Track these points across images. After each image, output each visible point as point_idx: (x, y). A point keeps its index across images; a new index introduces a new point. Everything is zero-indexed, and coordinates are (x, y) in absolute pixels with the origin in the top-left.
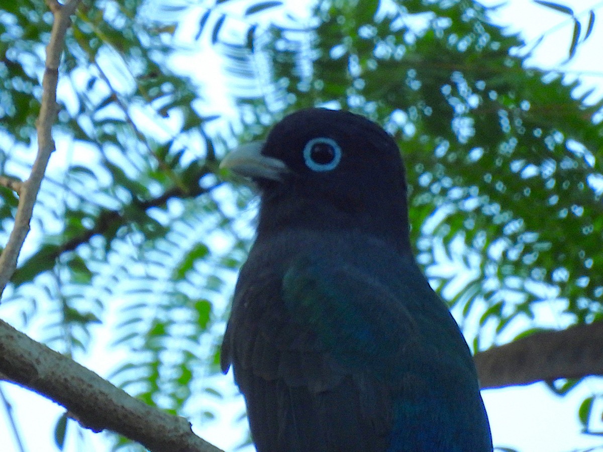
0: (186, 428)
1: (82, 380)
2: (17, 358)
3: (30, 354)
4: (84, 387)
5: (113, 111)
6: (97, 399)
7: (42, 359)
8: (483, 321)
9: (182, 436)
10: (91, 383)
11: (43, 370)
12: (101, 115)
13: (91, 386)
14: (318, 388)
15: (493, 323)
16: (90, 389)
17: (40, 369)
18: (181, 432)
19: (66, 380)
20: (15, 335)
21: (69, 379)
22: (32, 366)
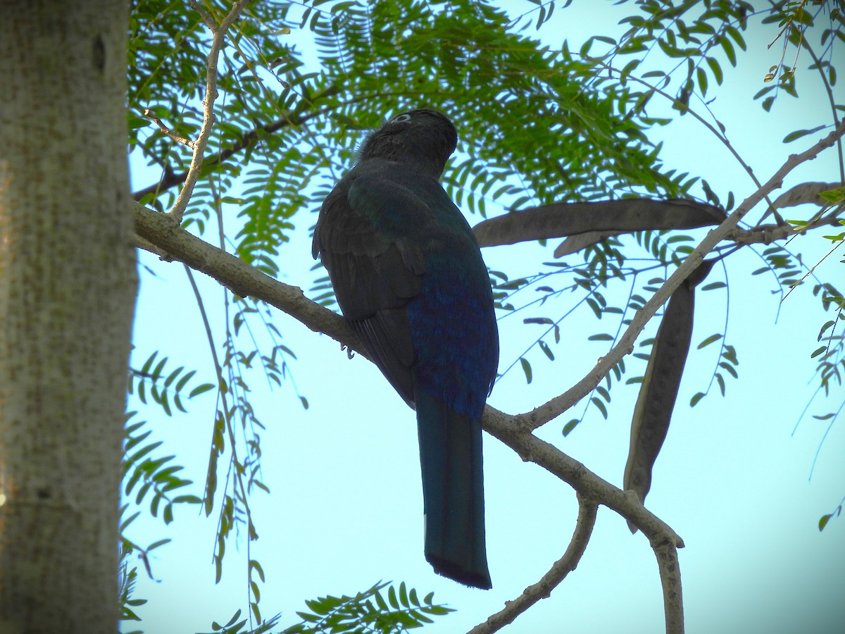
0: (300, 294)
1: (233, 265)
2: (192, 253)
3: (201, 250)
4: (235, 270)
5: (248, 73)
6: (243, 277)
7: (208, 253)
8: (474, 186)
9: (297, 299)
10: (240, 267)
11: (209, 261)
12: (243, 75)
13: (239, 269)
14: (374, 254)
15: (481, 186)
16: (239, 271)
17: (207, 259)
18: (297, 296)
19: (223, 265)
20: (192, 239)
21: (226, 265)
22: (202, 257)
